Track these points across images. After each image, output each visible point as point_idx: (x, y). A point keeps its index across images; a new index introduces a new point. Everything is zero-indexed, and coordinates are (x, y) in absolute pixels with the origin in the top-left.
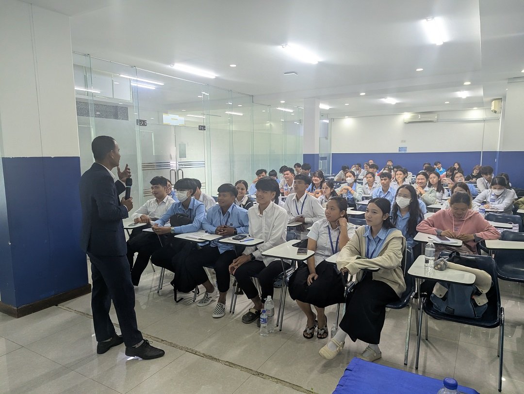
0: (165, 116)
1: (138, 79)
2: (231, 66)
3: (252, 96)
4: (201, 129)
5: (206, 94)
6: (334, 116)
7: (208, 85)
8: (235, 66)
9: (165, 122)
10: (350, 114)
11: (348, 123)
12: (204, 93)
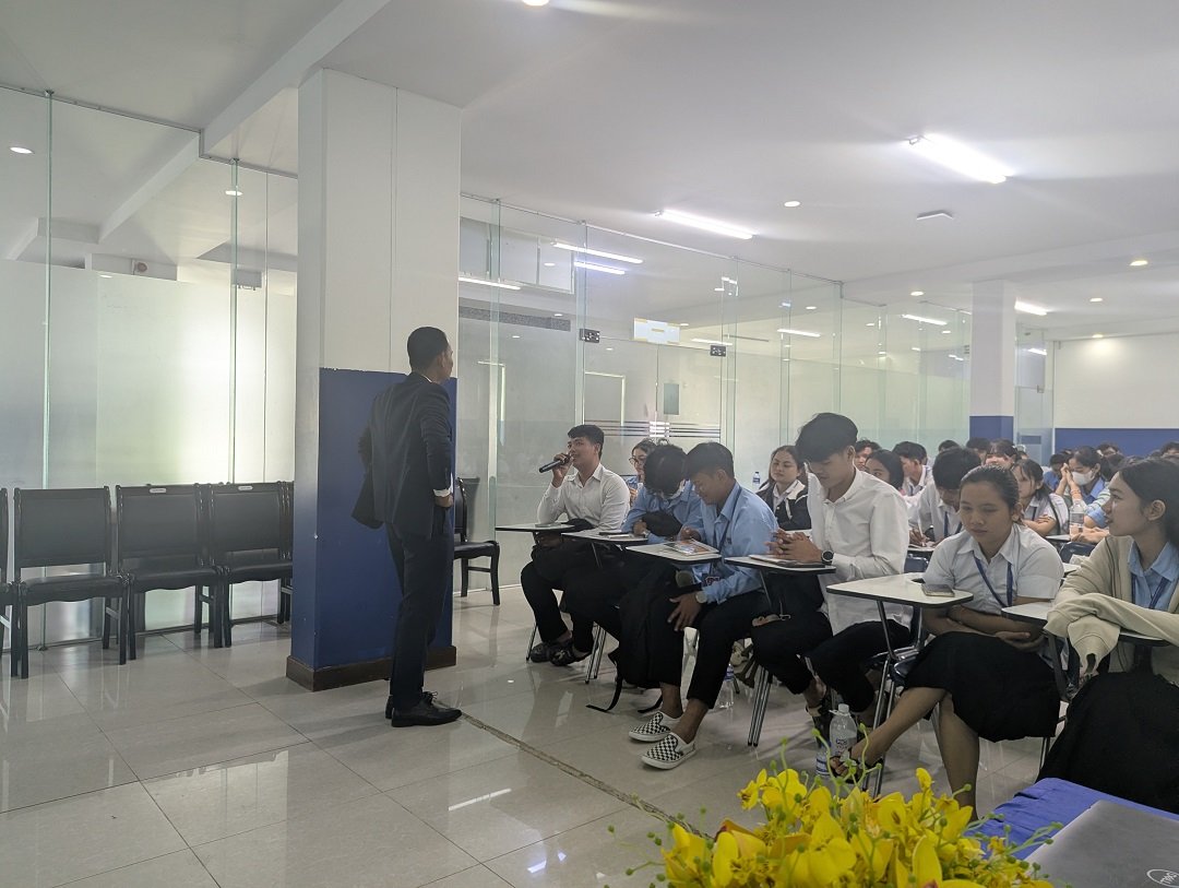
0: (638, 324)
1: (589, 251)
2: (788, 204)
3: (841, 283)
4: (716, 354)
5: (732, 282)
6: (1061, 335)
7: (736, 257)
8: (797, 204)
9: (637, 336)
10: (1110, 329)
11: (1102, 351)
12: (727, 279)
